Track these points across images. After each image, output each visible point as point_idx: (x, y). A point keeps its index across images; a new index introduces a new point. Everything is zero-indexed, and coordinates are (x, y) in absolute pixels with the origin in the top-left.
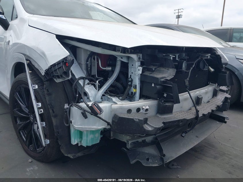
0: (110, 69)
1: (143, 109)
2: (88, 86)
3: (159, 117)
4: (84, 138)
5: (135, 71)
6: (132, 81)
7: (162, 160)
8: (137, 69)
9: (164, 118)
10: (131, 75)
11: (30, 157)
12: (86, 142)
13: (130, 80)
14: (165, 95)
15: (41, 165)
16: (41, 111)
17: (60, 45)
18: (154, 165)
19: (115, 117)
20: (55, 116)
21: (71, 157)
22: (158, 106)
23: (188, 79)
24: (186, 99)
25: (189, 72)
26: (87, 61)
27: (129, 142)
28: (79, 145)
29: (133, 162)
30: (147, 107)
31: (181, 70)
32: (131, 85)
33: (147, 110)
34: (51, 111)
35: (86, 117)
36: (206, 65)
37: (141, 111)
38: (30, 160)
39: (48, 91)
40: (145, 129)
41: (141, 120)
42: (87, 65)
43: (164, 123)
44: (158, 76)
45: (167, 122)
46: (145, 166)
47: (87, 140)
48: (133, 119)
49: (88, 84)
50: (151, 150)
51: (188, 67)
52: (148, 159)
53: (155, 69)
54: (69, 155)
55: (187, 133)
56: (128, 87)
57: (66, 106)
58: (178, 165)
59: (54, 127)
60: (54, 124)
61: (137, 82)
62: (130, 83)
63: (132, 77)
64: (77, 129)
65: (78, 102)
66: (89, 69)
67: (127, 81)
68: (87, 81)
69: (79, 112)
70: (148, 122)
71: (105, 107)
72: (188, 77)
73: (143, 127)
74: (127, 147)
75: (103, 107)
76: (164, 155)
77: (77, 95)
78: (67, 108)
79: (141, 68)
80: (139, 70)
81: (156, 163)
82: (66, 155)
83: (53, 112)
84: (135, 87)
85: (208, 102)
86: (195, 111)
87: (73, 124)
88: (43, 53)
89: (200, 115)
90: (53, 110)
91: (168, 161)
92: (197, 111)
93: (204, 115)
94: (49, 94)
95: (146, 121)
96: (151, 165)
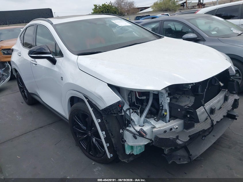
0: (145, 98)
1: (174, 128)
2: (133, 114)
3: (185, 132)
4: (135, 150)
5: (165, 100)
6: (162, 106)
7: (190, 158)
8: (166, 99)
9: (190, 132)
10: (161, 102)
11: (93, 161)
12: (136, 152)
13: (161, 105)
14: (188, 116)
15: (102, 166)
16: (105, 136)
17: (112, 92)
18: (184, 163)
19: (156, 137)
20: (113, 137)
21: (126, 162)
22: (184, 124)
23: (203, 100)
24: (203, 113)
25: (204, 94)
26: (129, 95)
27: (166, 150)
28: (131, 154)
29: (170, 162)
30: (177, 127)
31: (198, 93)
32: (162, 109)
33: (177, 128)
34: (110, 134)
35: (136, 138)
36: (217, 81)
37: (173, 130)
38: (93, 163)
39: (107, 121)
40: (177, 144)
41: (174, 138)
42: (129, 98)
43: (189, 136)
44: (183, 104)
45: (191, 135)
46: (179, 164)
47: (137, 151)
48: (169, 138)
49: (132, 112)
50: (181, 153)
51: (203, 91)
52: (180, 159)
53: (179, 97)
54: (124, 160)
55: (206, 137)
56: (160, 111)
57: (121, 131)
58: (201, 157)
59: (114, 144)
60: (114, 142)
61: (166, 107)
62: (161, 108)
63: (162, 104)
64: (130, 145)
65: (128, 126)
66: (130, 100)
67: (159, 107)
68: (131, 111)
69: (131, 135)
70: (179, 138)
71: (148, 130)
72: (203, 98)
73: (176, 143)
74: (165, 152)
75: (147, 130)
76: (191, 155)
77: (127, 122)
78: (122, 132)
79: (169, 98)
80: (167, 100)
81: (186, 161)
82: (122, 161)
83: (112, 135)
84: (166, 111)
85: (220, 109)
86: (210, 121)
87: (127, 142)
88: (101, 97)
89: (215, 123)
90: (112, 134)
91: (194, 159)
92: (212, 121)
93: (217, 122)
94: (108, 123)
95: (177, 137)
96: (182, 163)
